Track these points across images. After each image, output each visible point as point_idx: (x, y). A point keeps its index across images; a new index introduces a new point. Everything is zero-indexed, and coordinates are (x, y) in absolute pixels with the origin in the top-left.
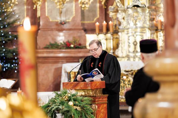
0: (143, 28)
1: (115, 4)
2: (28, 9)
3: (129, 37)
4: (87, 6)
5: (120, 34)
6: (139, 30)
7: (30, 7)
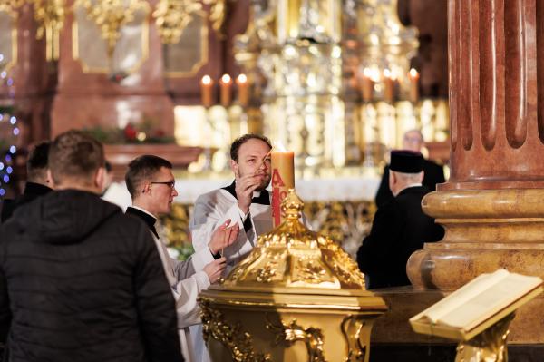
0: (323, 95)
1: (251, 30)
2: (21, 39)
3: (288, 116)
4: (177, 33)
5: (265, 108)
6: (313, 100)
7: (26, 33)
